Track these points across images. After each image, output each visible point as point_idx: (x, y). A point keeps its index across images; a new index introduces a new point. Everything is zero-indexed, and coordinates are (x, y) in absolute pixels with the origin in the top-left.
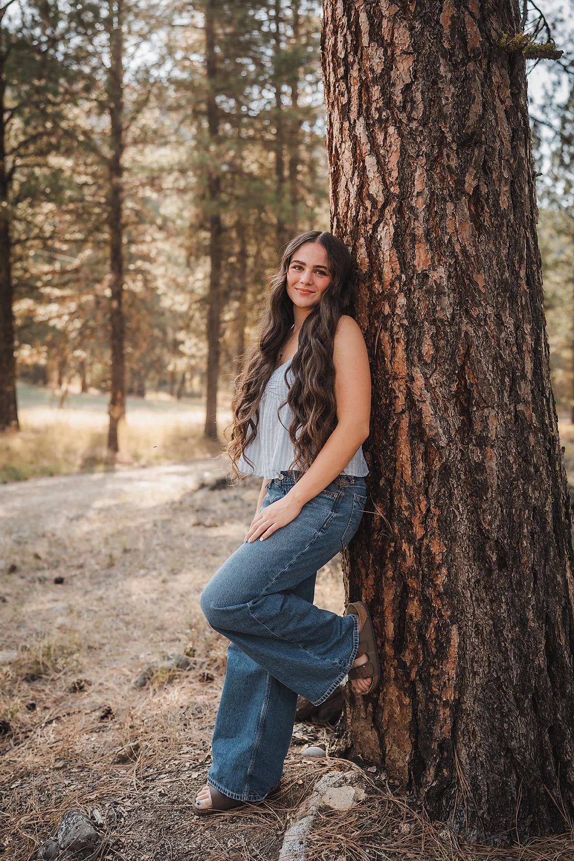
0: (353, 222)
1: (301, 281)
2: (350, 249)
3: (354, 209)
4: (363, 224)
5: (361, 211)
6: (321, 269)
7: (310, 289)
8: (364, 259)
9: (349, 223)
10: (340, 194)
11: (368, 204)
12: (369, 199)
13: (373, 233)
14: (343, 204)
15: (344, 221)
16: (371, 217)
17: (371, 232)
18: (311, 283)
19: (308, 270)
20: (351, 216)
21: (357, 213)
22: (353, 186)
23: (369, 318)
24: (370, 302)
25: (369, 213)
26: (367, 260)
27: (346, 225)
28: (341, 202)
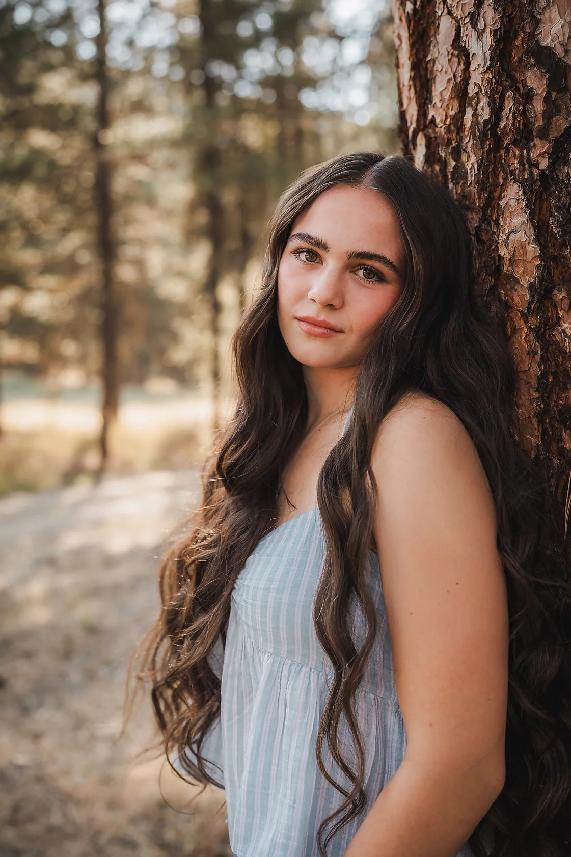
0: (482, 138)
1: (310, 295)
2: (474, 219)
3: (484, 101)
4: (515, 142)
5: (509, 104)
6: (370, 263)
7: (333, 319)
8: (523, 246)
9: (468, 142)
10: (438, 67)
11: (535, 81)
12: (539, 64)
13: (551, 166)
14: (447, 95)
15: (449, 141)
16: (548, 116)
17: (544, 164)
18: (336, 302)
19: (332, 263)
20: (475, 123)
21: (497, 111)
22: (480, 35)
23: (541, 422)
24: (544, 375)
25: (538, 106)
26: (533, 249)
27: (457, 153)
28: (441, 87)
